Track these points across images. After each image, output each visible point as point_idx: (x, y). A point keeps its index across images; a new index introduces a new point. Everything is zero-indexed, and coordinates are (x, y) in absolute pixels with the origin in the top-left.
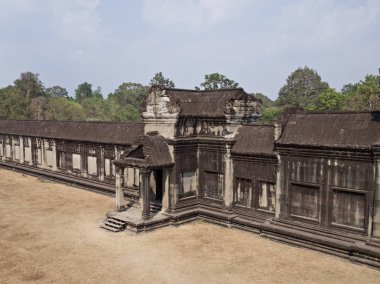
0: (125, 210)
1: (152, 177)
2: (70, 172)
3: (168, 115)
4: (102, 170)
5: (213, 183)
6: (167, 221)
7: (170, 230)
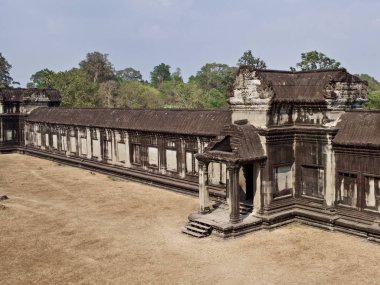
0: (210, 212)
1: (241, 173)
2: (145, 168)
3: (259, 100)
4: (183, 165)
5: (312, 179)
6: (259, 224)
7: (262, 235)
